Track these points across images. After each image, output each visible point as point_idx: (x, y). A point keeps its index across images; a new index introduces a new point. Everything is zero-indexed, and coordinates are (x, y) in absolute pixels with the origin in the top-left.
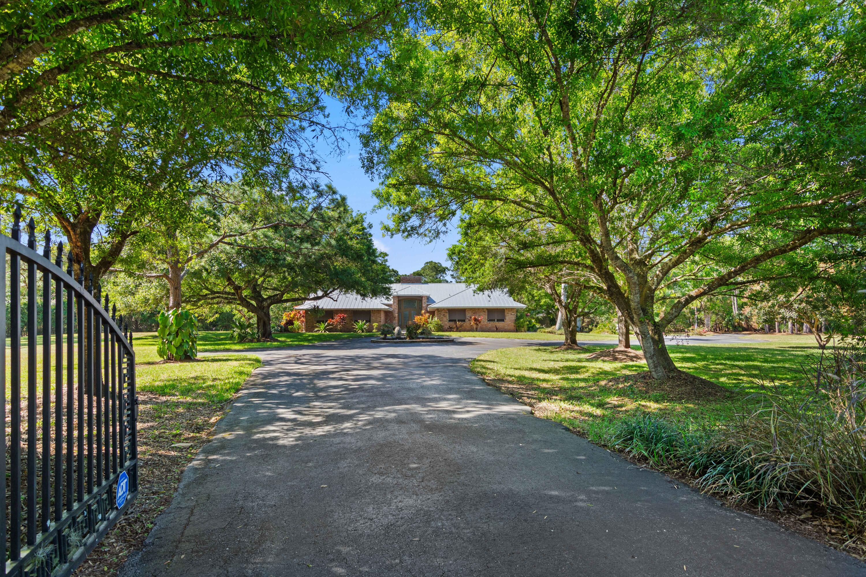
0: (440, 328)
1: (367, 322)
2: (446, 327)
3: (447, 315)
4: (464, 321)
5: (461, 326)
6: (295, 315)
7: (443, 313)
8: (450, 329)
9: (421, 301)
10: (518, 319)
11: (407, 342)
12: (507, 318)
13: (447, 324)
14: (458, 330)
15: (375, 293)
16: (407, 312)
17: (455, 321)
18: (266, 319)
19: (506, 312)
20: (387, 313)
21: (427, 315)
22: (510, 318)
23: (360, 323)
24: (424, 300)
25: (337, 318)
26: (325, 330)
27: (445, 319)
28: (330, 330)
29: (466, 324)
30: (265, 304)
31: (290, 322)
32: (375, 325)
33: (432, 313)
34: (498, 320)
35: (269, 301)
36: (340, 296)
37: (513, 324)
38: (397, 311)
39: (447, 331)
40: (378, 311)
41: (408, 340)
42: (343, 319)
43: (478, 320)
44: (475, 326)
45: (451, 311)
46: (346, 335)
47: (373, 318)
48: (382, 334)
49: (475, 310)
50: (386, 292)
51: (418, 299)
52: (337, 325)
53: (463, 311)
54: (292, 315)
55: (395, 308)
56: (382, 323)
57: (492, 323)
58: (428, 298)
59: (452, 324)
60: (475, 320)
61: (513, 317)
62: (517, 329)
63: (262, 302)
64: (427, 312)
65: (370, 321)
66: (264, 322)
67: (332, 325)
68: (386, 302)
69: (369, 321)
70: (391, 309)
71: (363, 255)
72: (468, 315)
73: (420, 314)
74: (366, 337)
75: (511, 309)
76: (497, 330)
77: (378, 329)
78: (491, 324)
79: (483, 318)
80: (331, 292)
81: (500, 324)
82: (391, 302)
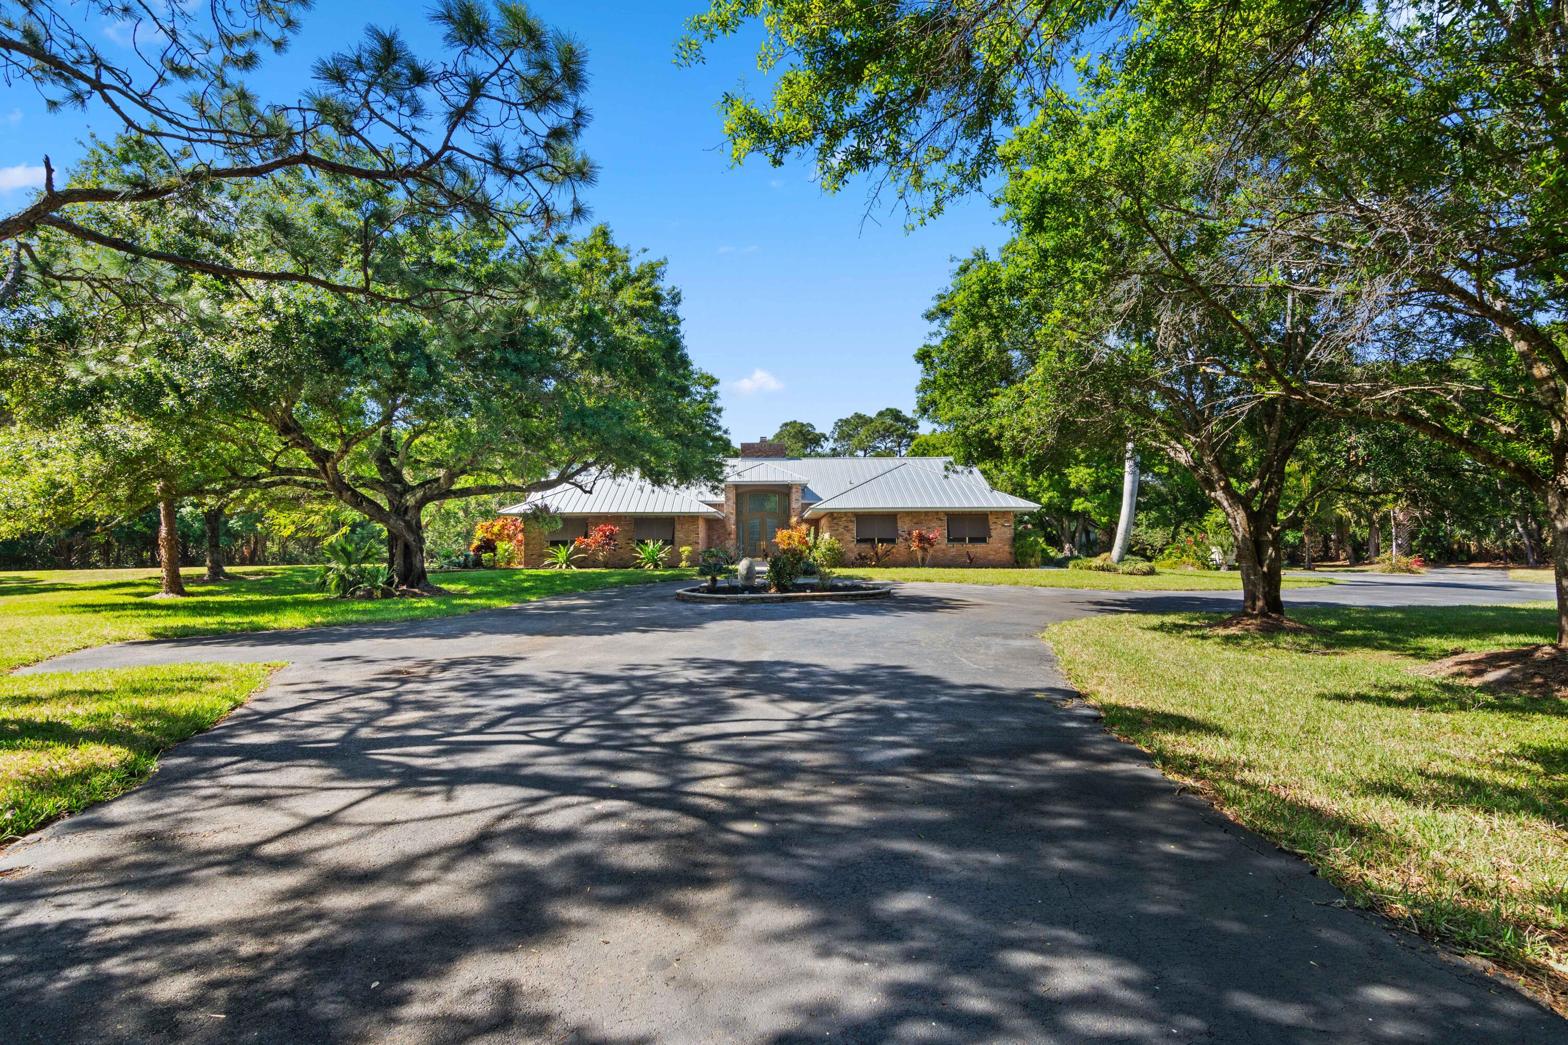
0: (838, 560)
1: (666, 543)
2: (852, 556)
3: (853, 527)
4: (892, 541)
5: (887, 553)
6: (503, 527)
7: (843, 523)
8: (862, 562)
9: (788, 495)
10: (1018, 537)
11: (771, 600)
12: (993, 533)
13: (853, 549)
14: (882, 562)
15: (685, 475)
16: (757, 522)
17: (872, 541)
18: (411, 538)
19: (992, 519)
20: (712, 523)
21: (804, 527)
22: (1001, 534)
23: (651, 546)
24: (795, 495)
25: (596, 535)
26: (569, 562)
27: (848, 537)
28: (581, 564)
29: (900, 548)
30: (410, 500)
31: (488, 545)
32: (685, 550)
33: (814, 523)
34: (972, 540)
35: (419, 494)
36: (599, 483)
37: (1007, 548)
38: (733, 518)
39: (853, 565)
40: (692, 518)
41: (773, 593)
42: (611, 537)
43: (928, 540)
44: (919, 554)
45: (864, 518)
46: (615, 576)
47: (679, 535)
48: (702, 573)
49: (919, 516)
50: (712, 474)
51: (784, 491)
52: (595, 553)
53: (890, 517)
54: (496, 529)
55: (729, 511)
56: (701, 547)
57: (957, 546)
58: (804, 489)
59: (865, 548)
60: (922, 539)
61: (1008, 533)
62: (1019, 560)
63: (402, 495)
64: (802, 520)
65: (672, 542)
66: (407, 546)
67: (584, 551)
68: (711, 497)
69: (670, 541)
70: (721, 515)
71: (654, 365)
72: (903, 526)
73: (786, 525)
74: (664, 580)
75: (1003, 514)
76: (972, 563)
77: (693, 561)
78: (955, 549)
79: (938, 533)
80: (578, 472)
81: (978, 549)
82: (721, 498)
